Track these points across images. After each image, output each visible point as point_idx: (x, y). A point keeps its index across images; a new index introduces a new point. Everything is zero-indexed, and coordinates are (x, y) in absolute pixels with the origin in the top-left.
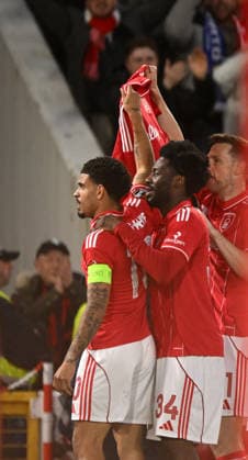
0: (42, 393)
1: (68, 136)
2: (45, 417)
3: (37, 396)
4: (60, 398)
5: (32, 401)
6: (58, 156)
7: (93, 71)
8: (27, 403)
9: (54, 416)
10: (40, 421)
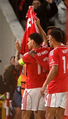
0: (6, 101)
1: (14, 26)
2: (7, 108)
3: (5, 102)
4: (11, 103)
5: (3, 103)
6: (11, 32)
7: (21, 8)
8: (2, 104)
9: (10, 108)
10: (5, 109)
